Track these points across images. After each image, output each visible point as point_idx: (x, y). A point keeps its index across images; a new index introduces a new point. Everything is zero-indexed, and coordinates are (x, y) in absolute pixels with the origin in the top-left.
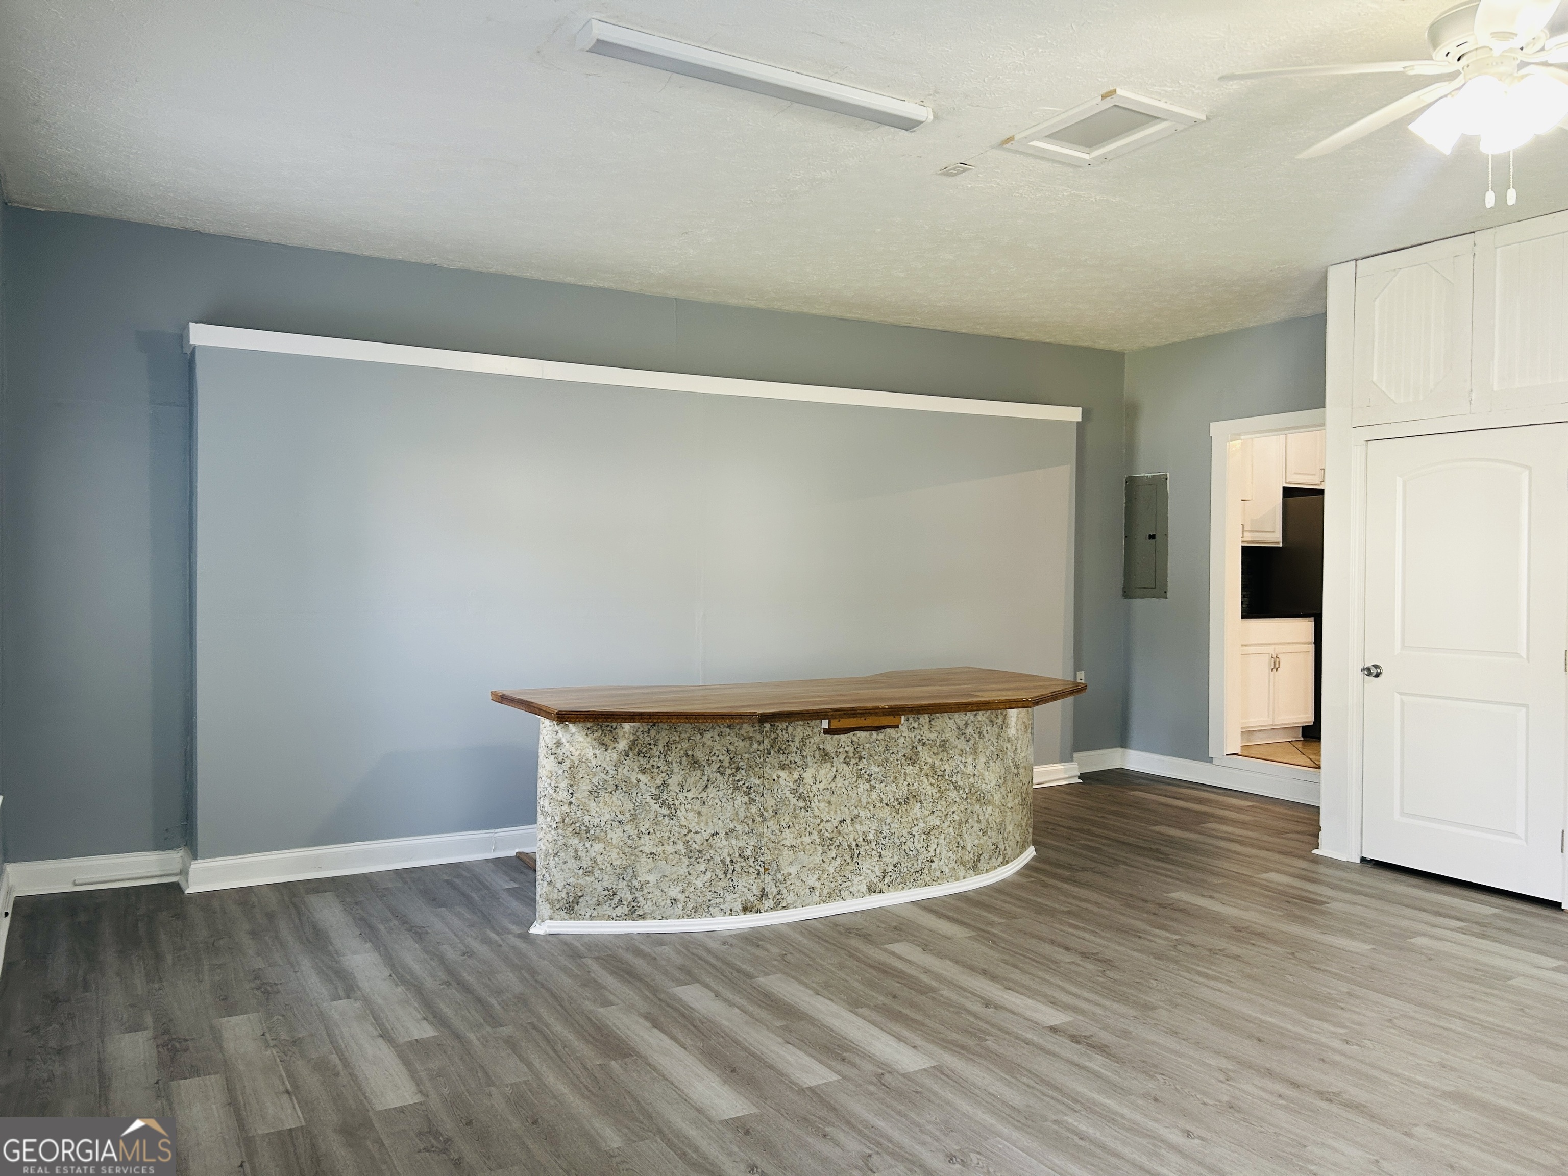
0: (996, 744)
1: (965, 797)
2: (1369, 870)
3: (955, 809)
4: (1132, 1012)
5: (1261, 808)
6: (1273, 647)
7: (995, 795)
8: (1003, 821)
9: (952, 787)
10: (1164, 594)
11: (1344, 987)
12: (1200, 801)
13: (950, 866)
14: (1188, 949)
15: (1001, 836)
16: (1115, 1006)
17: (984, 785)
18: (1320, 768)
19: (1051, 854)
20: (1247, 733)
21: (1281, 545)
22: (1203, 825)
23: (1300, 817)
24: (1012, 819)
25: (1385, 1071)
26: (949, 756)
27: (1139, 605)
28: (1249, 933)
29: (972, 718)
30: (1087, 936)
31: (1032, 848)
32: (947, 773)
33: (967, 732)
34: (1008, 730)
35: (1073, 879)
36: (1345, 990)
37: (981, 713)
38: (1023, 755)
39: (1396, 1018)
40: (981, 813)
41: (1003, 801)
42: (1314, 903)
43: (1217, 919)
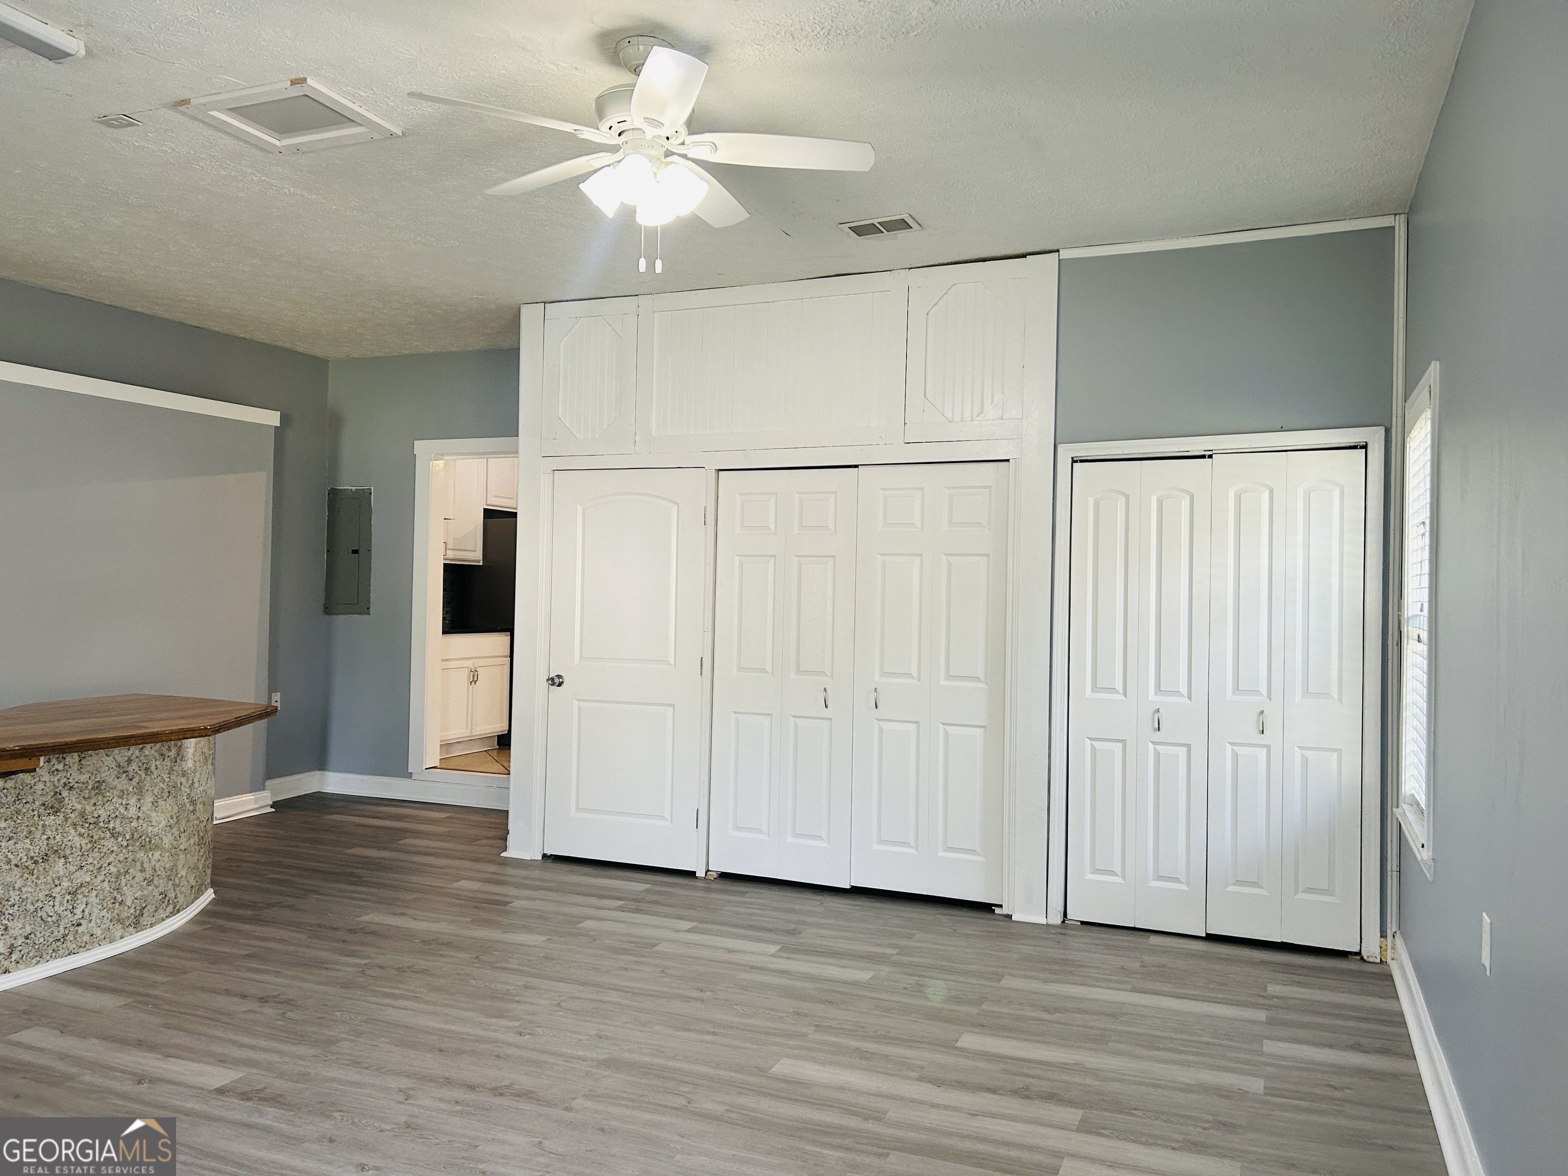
0: (167, 780)
1: (125, 844)
2: (550, 864)
3: (111, 859)
4: (311, 1052)
5: (457, 819)
6: (471, 661)
7: (164, 838)
8: (174, 866)
9: (108, 835)
10: (367, 611)
11: (520, 980)
12: (397, 818)
13: (103, 926)
14: (377, 972)
15: (171, 883)
16: (294, 1049)
17: (150, 829)
18: (509, 774)
19: (234, 895)
20: (446, 746)
21: (481, 564)
22: (400, 842)
23: (490, 823)
24: (187, 862)
25: (552, 1054)
26: (105, 800)
27: (342, 621)
28: (439, 944)
29: (137, 753)
30: (266, 977)
31: (211, 891)
32: (101, 819)
33: (130, 769)
34: (184, 763)
35: (258, 918)
36: (521, 984)
37: (149, 746)
38: (201, 789)
39: (564, 1001)
40: (146, 860)
41: (175, 843)
42: (498, 905)
43: (406, 935)
